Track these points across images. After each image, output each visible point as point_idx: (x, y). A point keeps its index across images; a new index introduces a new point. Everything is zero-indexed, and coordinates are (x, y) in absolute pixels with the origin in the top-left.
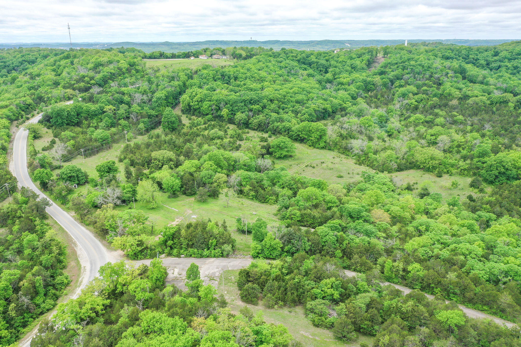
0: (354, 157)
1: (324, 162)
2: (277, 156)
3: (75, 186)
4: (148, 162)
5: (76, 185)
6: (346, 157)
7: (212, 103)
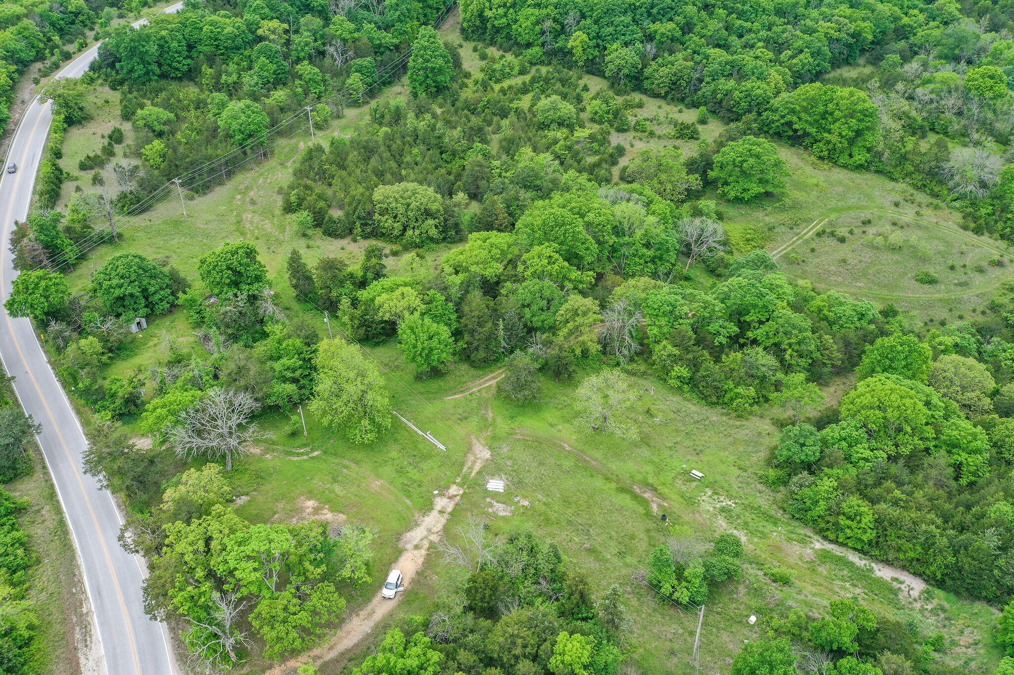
0: (957, 204)
1: (869, 222)
2: (732, 194)
3: (138, 323)
4: (364, 218)
5: (143, 321)
6: (930, 200)
7: (544, 12)
